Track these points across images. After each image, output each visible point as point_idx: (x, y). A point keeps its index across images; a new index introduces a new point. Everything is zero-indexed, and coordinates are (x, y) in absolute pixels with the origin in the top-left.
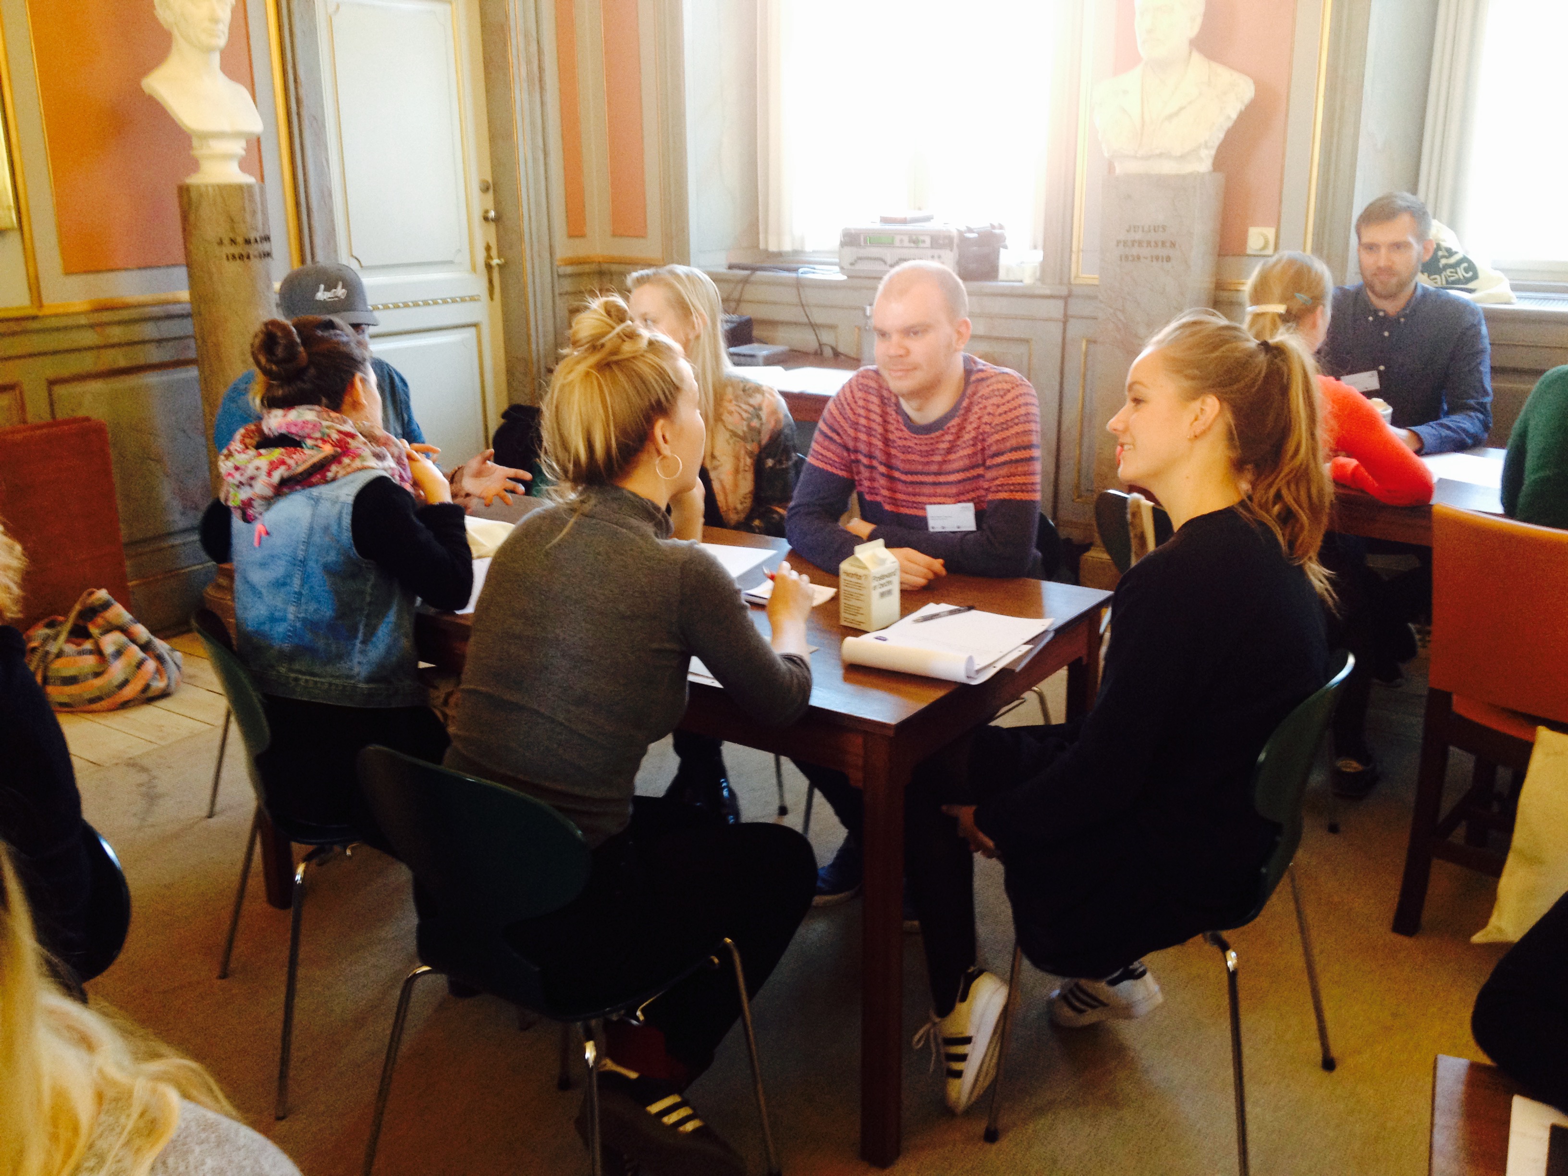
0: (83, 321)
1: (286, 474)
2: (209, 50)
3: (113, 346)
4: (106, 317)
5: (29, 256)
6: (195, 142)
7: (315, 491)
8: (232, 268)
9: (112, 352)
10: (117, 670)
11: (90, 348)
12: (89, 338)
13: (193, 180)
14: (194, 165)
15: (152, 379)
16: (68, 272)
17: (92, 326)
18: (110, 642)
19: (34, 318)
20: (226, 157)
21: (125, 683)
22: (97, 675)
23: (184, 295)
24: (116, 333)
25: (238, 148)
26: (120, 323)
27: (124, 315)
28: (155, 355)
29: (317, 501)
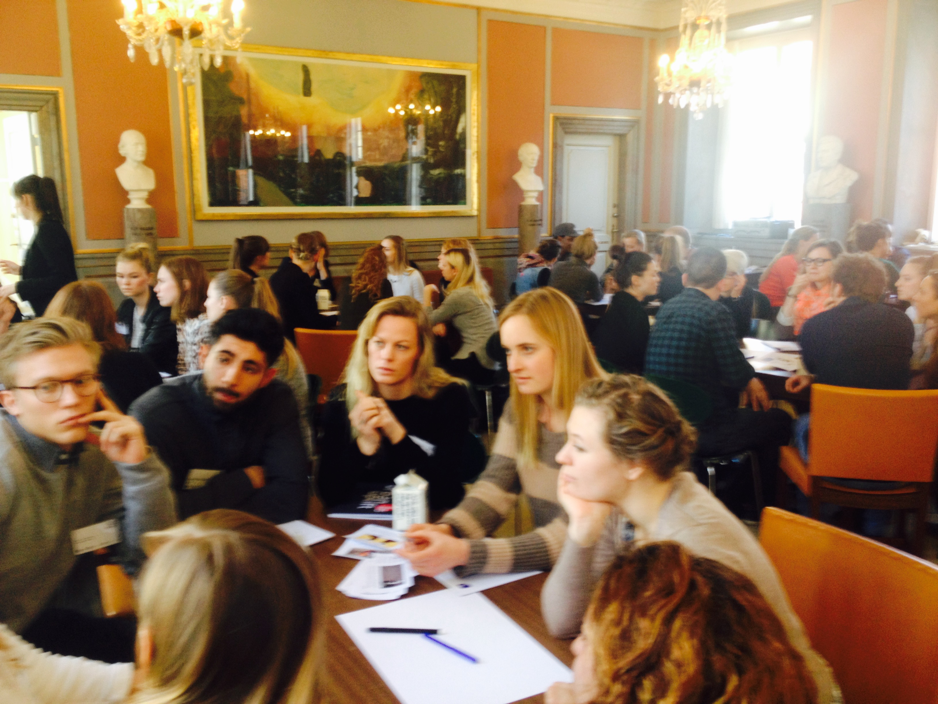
0: (490, 241)
2: (531, 167)
4: (495, 241)
5: (479, 223)
6: (525, 193)
8: (530, 228)
9: (496, 250)
12: (491, 246)
13: (523, 203)
14: (523, 199)
15: (505, 259)
16: (489, 228)
17: (491, 243)
19: (478, 240)
20: (533, 197)
23: (516, 236)
24: (498, 245)
25: (536, 194)
26: (500, 243)
27: (501, 240)
28: (507, 252)
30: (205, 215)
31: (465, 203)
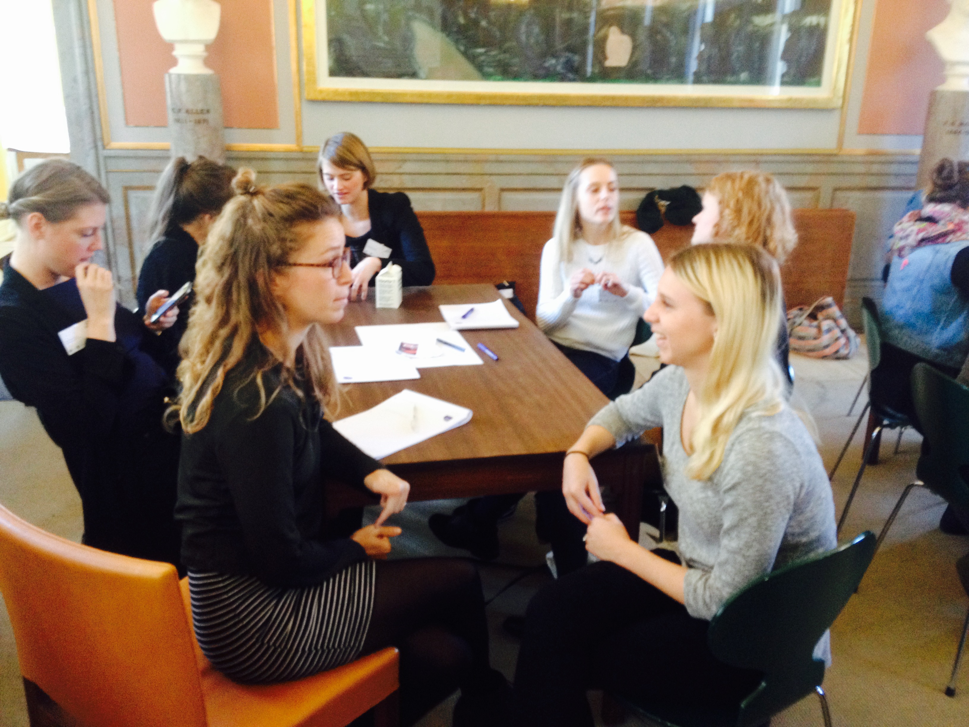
0: (860, 159)
1: (926, 236)
3: (872, 174)
4: (872, 159)
5: (843, 123)
6: (947, 67)
7: (938, 247)
8: (949, 138)
9: (870, 177)
10: (825, 339)
11: (859, 174)
12: (861, 169)
13: (941, 88)
14: (943, 80)
15: (888, 195)
16: (860, 133)
17: (863, 163)
18: (826, 324)
19: (835, 155)
20: (963, 76)
21: (826, 347)
22: (815, 338)
23: (918, 151)
24: (875, 168)
26: (879, 163)
27: (883, 159)
28: (893, 182)
29: (937, 252)
30: (321, 92)
31: (818, 84)
